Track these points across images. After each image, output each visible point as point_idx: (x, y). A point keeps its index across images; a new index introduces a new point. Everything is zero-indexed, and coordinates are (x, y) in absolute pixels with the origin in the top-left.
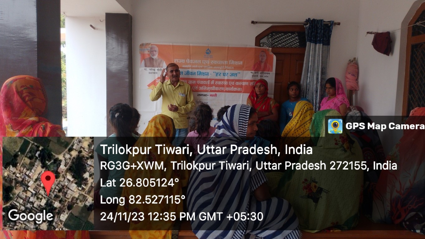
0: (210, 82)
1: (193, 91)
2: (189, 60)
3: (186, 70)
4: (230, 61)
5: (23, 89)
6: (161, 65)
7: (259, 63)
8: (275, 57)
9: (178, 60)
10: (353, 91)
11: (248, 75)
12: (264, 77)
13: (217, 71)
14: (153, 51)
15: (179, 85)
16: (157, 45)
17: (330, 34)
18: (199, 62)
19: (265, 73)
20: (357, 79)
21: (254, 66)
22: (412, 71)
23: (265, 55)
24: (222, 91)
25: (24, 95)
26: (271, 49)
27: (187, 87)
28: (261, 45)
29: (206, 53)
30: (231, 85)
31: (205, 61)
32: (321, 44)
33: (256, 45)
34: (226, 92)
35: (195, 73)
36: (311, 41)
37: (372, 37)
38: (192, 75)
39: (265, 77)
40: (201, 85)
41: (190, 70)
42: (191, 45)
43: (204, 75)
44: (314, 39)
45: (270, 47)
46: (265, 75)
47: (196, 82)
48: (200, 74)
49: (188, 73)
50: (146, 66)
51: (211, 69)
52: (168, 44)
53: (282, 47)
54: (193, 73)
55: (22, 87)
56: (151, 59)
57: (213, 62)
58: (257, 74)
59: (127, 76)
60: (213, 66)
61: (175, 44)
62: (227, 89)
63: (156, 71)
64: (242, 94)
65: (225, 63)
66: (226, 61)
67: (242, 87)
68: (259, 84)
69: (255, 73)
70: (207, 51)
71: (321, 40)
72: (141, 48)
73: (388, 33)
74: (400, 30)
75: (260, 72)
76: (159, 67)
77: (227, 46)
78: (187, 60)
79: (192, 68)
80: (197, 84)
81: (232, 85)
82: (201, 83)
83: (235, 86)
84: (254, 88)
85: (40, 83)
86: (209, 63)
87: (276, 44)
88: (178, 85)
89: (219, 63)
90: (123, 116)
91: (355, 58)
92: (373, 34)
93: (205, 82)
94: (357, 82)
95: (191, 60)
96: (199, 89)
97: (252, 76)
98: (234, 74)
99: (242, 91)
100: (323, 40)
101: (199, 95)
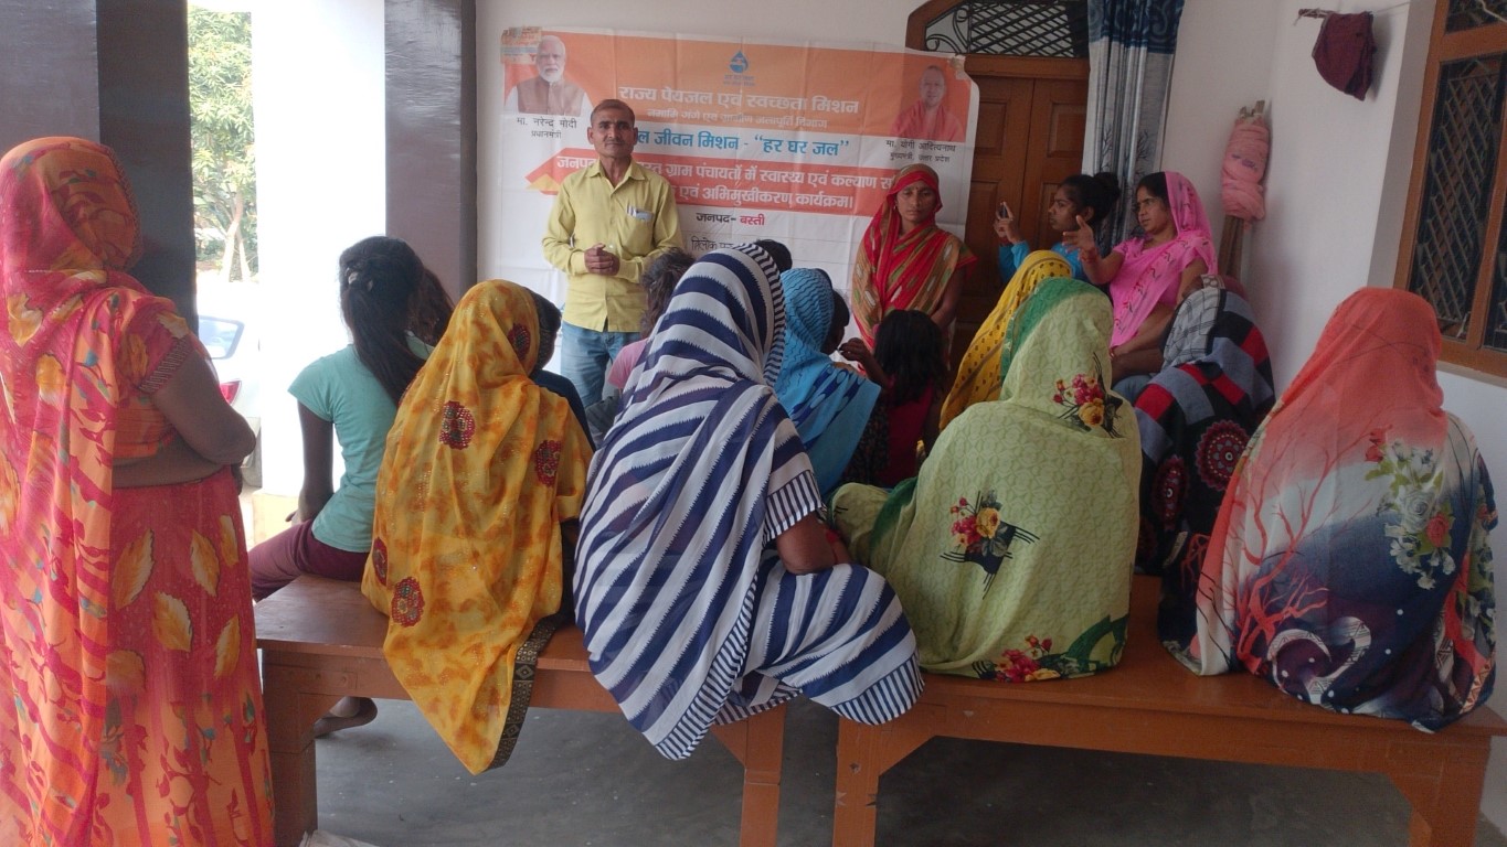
0: (743, 172)
2: (670, 91)
3: (661, 127)
4: (814, 100)
5: (68, 180)
6: (574, 107)
7: (917, 108)
8: (975, 92)
9: (632, 90)
10: (1243, 221)
11: (877, 154)
12: (934, 159)
13: (768, 134)
14: (547, 57)
15: (630, 178)
16: (564, 37)
17: (1178, 10)
18: (707, 101)
19: (939, 147)
20: (1262, 181)
21: (901, 118)
22: (1433, 159)
23: (942, 81)
24: (783, 206)
25: (74, 201)
26: (962, 58)
27: (658, 187)
28: (931, 44)
29: (732, 66)
30: (815, 186)
31: (727, 95)
32: (1143, 49)
33: (908, 44)
34: (799, 208)
35: (691, 136)
36: (1111, 34)
37: (1316, 26)
38: (679, 143)
39: (937, 159)
40: (711, 183)
41: (675, 128)
42: (679, 37)
43: (722, 145)
44: (1120, 26)
45: (961, 53)
46: (938, 153)
47: (694, 170)
48: (708, 141)
49: (665, 137)
50: (522, 108)
51: (748, 125)
52: (601, 32)
53: (1002, 52)
54: (683, 138)
55: (65, 174)
56: (542, 85)
57: (753, 100)
58: (908, 150)
59: (455, 141)
60: (755, 113)
61: (622, 33)
62: (802, 199)
63: (557, 127)
64: (852, 219)
65: (796, 105)
66: (800, 100)
67: (853, 195)
68: (917, 185)
69: (904, 145)
70: (734, 60)
71: (1144, 32)
72: (506, 43)
73: (1366, 18)
74: (1408, 6)
75: (922, 141)
76: (569, 112)
77: (807, 45)
78: (663, 92)
79: (681, 120)
80: (695, 178)
81: (820, 187)
82: (712, 176)
83: (830, 190)
86: (739, 104)
87: (984, 41)
88: (626, 178)
89: (774, 103)
91: (1261, 104)
92: (1321, 16)
93: (723, 173)
94: (1261, 188)
95: (677, 92)
96: (704, 196)
97: (892, 155)
98: (827, 146)
99: (852, 209)
100: (1150, 32)
101: (704, 217)
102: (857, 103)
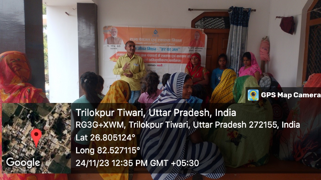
0: (157, 55)
1: (145, 62)
2: (141, 39)
3: (139, 46)
4: (172, 39)
5: (12, 61)
6: (120, 43)
7: (194, 40)
8: (206, 36)
9: (132, 38)
10: (265, 61)
11: (186, 50)
12: (198, 51)
13: (162, 47)
14: (114, 32)
15: (134, 57)
16: (117, 28)
17: (248, 18)
18: (149, 40)
19: (199, 48)
20: (268, 53)
21: (191, 43)
22: (310, 46)
23: (199, 35)
24: (166, 62)
25: (13, 66)
26: (203, 30)
27: (140, 58)
28: (196, 27)
29: (154, 33)
31: (153, 39)
32: (241, 26)
33: (192, 27)
34: (170, 62)
35: (146, 48)
36: (233, 24)
37: (280, 20)
38: (143, 50)
39: (199, 51)
40: (151, 58)
41: (142, 46)
42: (142, 27)
43: (153, 50)
44: (236, 22)
45: (202, 28)
46: (199, 50)
47: (147, 55)
48: (149, 49)
49: (140, 48)
50: (108, 43)
51: (158, 45)
52: (125, 26)
53: (211, 28)
54: (144, 48)
55: (11, 60)
56: (112, 38)
57: (159, 40)
58: (192, 49)
59: (94, 51)
60: (159, 43)
61: (130, 27)
62: (170, 60)
63: (116, 47)
64: (181, 64)
65: (168, 41)
66: (169, 39)
67: (181, 59)
68: (194, 57)
69: (192, 48)
70: (154, 32)
71: (241, 23)
72: (104, 29)
73: (292, 18)
74: (301, 15)
75: (195, 47)
76: (118, 44)
77: (170, 28)
78: (139, 39)
80: (147, 57)
81: (174, 58)
82: (151, 56)
83: (176, 58)
84: (190, 59)
85: (25, 57)
86: (156, 41)
87: (207, 26)
89: (164, 40)
90: (90, 81)
91: (267, 37)
92: (281, 18)
93: (153, 56)
95: (142, 39)
96: (149, 61)
97: (189, 50)
98: (175, 49)
99: (181, 62)
100: (243, 23)
101: (149, 65)
102: (181, 40)
